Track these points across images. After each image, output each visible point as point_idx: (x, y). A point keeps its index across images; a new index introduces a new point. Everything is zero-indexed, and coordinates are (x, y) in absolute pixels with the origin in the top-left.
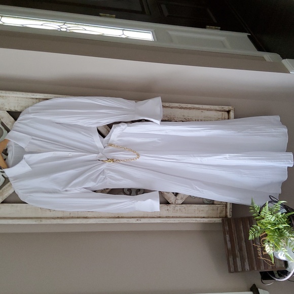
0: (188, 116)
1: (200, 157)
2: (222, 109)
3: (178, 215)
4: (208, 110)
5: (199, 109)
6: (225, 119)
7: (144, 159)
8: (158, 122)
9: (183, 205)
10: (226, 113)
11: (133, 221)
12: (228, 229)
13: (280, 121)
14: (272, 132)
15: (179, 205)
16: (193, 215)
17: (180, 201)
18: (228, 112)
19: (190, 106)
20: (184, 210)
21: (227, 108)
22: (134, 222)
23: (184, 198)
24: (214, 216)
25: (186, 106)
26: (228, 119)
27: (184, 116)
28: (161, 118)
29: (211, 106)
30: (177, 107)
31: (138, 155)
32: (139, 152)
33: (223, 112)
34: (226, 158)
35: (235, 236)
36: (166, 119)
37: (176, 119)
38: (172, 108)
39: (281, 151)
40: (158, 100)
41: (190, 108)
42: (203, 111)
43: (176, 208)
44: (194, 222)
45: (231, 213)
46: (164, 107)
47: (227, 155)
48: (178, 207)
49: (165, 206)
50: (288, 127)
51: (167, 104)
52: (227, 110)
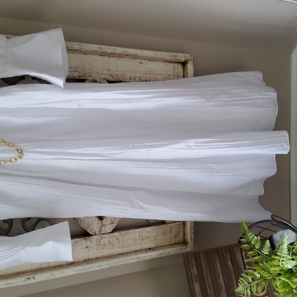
0: (117, 71)
1: (146, 147)
2: (175, 59)
3: (106, 252)
4: (150, 59)
5: (135, 57)
6: (178, 77)
7: (34, 158)
8: (60, 82)
9: (114, 234)
10: (180, 66)
11: (20, 281)
12: (196, 272)
13: (264, 80)
14: (256, 99)
15: (107, 236)
16: (133, 248)
17: (109, 228)
18: (184, 64)
19: (119, 50)
20: (116, 242)
21: (182, 57)
22: (21, 283)
23: (116, 221)
24: (166, 244)
25: (113, 51)
26: (184, 77)
27: (109, 70)
28: (66, 73)
29: (156, 52)
30: (95, 53)
31: (21, 152)
32: (21, 145)
33: (176, 65)
34: (190, 147)
35: (208, 284)
36: (76, 75)
37: (95, 76)
38: (86, 53)
39: (265, 129)
40: (57, 35)
41: (120, 56)
42: (142, 61)
43: (102, 241)
44: (135, 260)
45: (193, 234)
46: (69, 50)
47: (192, 142)
48: (107, 239)
49: (82, 242)
50: (277, 91)
51: (76, 46)
52: (183, 60)
